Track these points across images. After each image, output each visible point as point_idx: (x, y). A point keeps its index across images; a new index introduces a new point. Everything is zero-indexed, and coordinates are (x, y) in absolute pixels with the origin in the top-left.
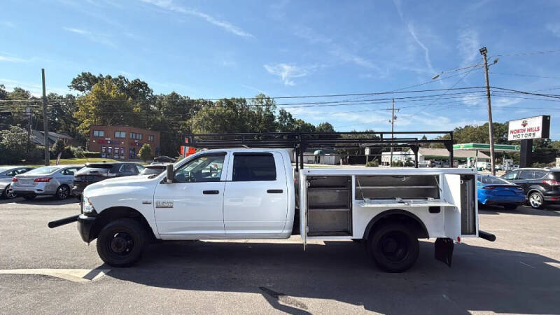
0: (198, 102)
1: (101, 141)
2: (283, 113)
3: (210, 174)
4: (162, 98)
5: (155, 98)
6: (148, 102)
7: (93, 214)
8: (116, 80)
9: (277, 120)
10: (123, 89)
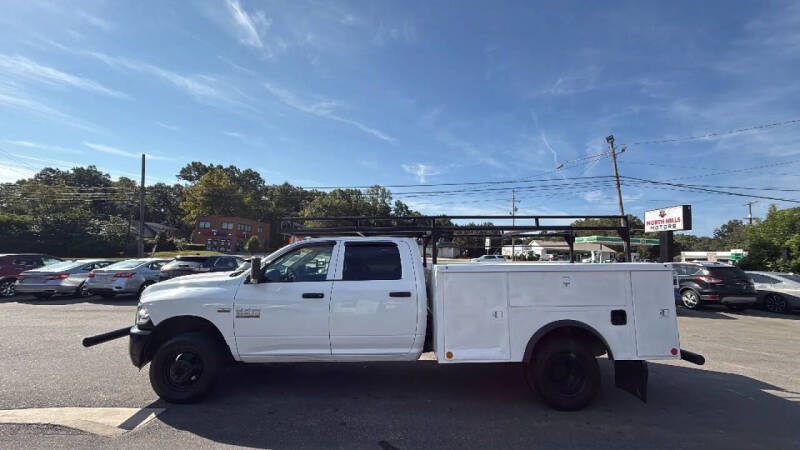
0: (312, 193)
1: (207, 233)
2: (398, 204)
3: (316, 269)
4: (273, 189)
5: (267, 189)
6: (259, 193)
7: (147, 326)
8: (227, 170)
9: (393, 212)
10: (234, 179)
